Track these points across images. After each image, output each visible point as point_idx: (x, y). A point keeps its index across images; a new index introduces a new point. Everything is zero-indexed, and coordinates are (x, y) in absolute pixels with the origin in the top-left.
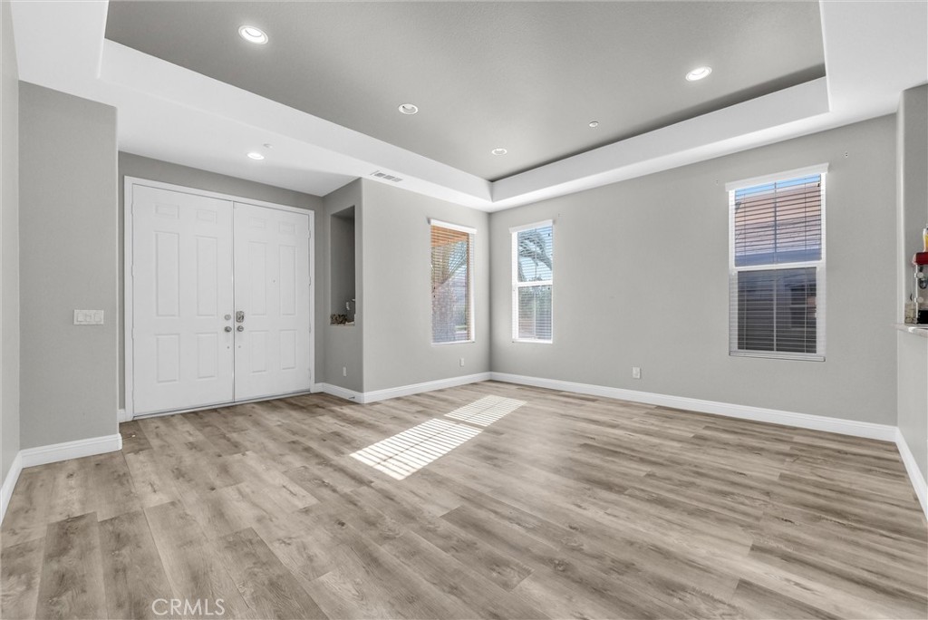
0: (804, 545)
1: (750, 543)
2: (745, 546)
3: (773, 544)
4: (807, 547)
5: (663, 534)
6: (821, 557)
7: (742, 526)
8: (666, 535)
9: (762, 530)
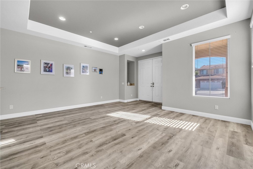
0: (34, 153)
1: (47, 144)
2: (48, 143)
3: (42, 147)
4: (33, 153)
5: (64, 134)
6: (29, 153)
7: (52, 146)
8: (63, 134)
9: (47, 149)
